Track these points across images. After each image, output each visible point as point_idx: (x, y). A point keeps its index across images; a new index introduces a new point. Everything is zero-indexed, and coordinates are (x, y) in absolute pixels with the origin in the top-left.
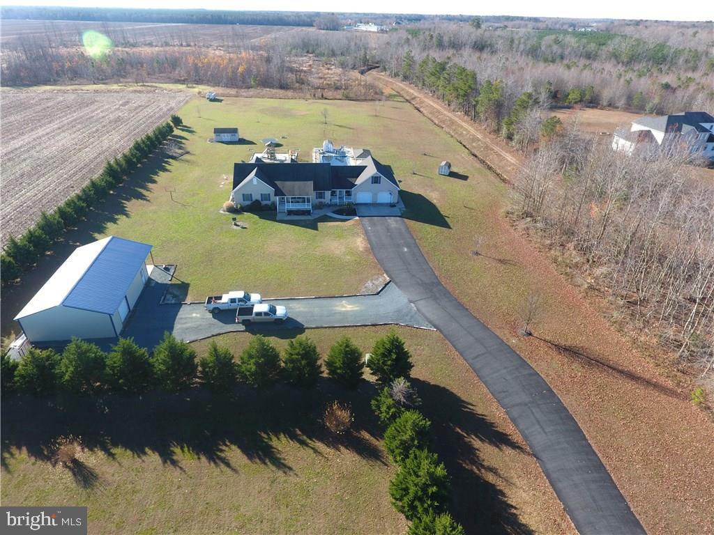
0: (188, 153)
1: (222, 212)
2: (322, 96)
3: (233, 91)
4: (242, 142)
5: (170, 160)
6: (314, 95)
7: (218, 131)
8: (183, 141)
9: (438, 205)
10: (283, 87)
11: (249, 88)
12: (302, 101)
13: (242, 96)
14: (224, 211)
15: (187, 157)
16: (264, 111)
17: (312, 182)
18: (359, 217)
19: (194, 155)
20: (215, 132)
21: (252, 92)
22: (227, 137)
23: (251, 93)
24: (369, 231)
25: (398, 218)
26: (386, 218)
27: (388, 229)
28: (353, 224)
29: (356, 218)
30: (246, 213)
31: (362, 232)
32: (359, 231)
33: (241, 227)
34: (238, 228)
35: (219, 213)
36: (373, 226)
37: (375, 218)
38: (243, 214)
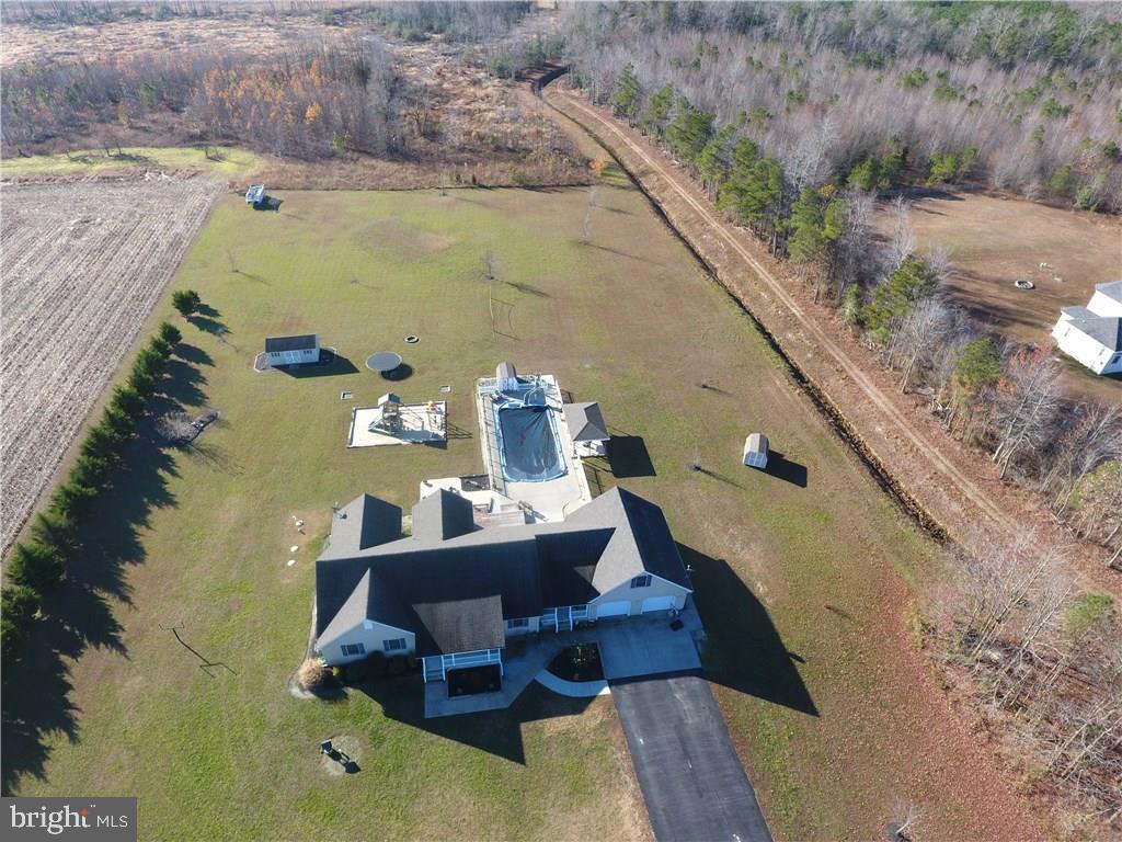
0: (213, 418)
1: (296, 691)
5: (174, 453)
7: (274, 346)
8: (203, 368)
9: (768, 603)
11: (329, 158)
12: (436, 196)
13: (317, 186)
14: (302, 690)
17: (498, 598)
18: (610, 685)
19: (226, 424)
20: (267, 350)
21: (336, 172)
22: (293, 357)
23: (335, 175)
24: (643, 758)
25: (695, 682)
26: (670, 681)
27: (683, 741)
28: (602, 724)
29: (606, 691)
30: (351, 690)
31: (627, 764)
32: (620, 756)
33: (344, 765)
34: (336, 768)
35: (293, 697)
36: (648, 727)
37: (646, 685)
38: (346, 696)
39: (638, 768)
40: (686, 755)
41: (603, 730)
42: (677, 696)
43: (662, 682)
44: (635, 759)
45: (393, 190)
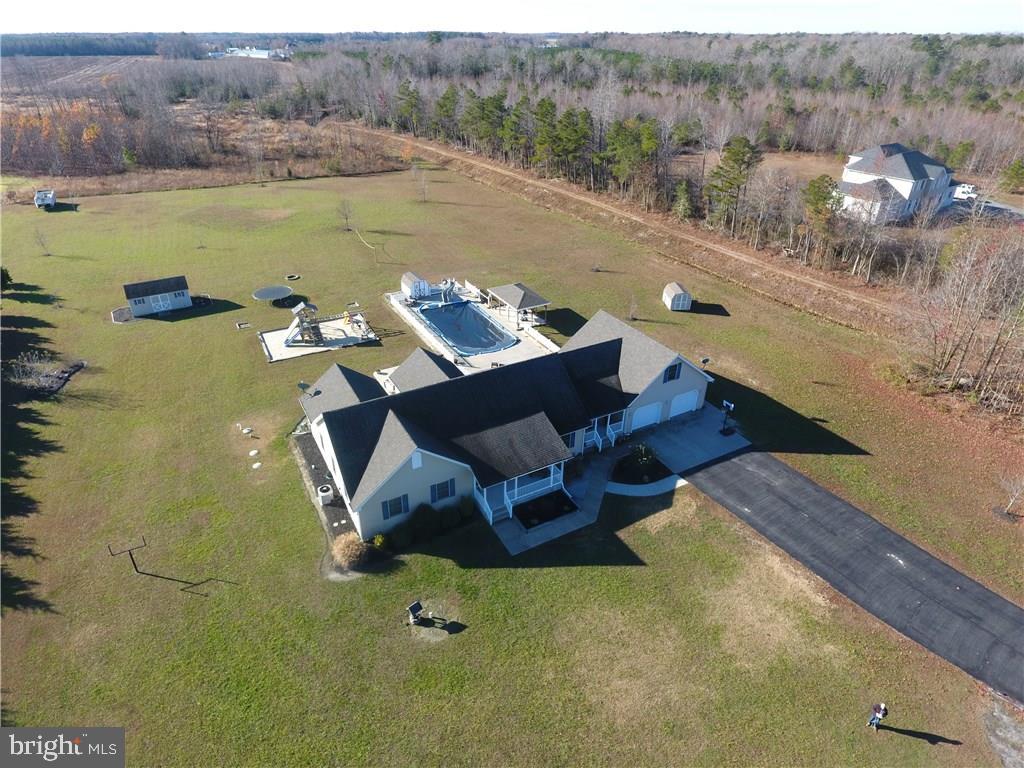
0: (79, 367)
1: (334, 576)
2: (290, 173)
3: (91, 183)
4: (203, 307)
6: (272, 175)
7: (135, 291)
10: (193, 163)
11: (122, 171)
12: (255, 188)
13: (117, 192)
15: (80, 383)
16: (193, 218)
17: (544, 414)
18: (683, 475)
19: (100, 370)
20: (128, 297)
21: (135, 180)
22: (162, 302)
23: (135, 183)
24: (760, 522)
25: (757, 455)
26: (734, 460)
27: (784, 499)
28: (698, 508)
29: (681, 483)
30: (406, 556)
31: (749, 531)
32: (738, 527)
33: (442, 628)
34: (436, 634)
35: (334, 583)
36: (744, 498)
37: (716, 469)
38: (403, 563)
39: (762, 531)
40: (795, 509)
41: (704, 512)
42: (750, 469)
43: (728, 463)
44: (753, 525)
45: (205, 187)
